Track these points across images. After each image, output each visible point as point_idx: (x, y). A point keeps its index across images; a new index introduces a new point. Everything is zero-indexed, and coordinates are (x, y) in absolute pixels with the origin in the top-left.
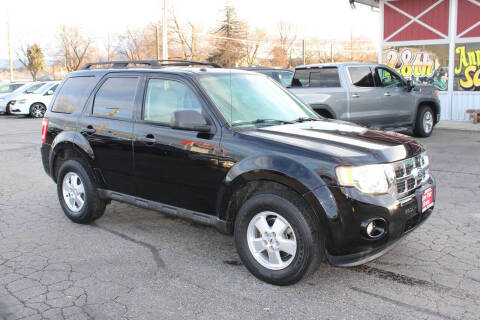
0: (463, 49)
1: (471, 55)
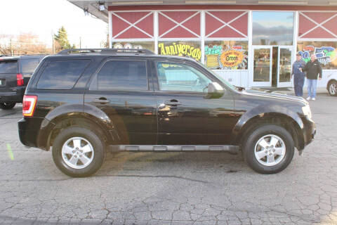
0: (162, 44)
1: (167, 48)
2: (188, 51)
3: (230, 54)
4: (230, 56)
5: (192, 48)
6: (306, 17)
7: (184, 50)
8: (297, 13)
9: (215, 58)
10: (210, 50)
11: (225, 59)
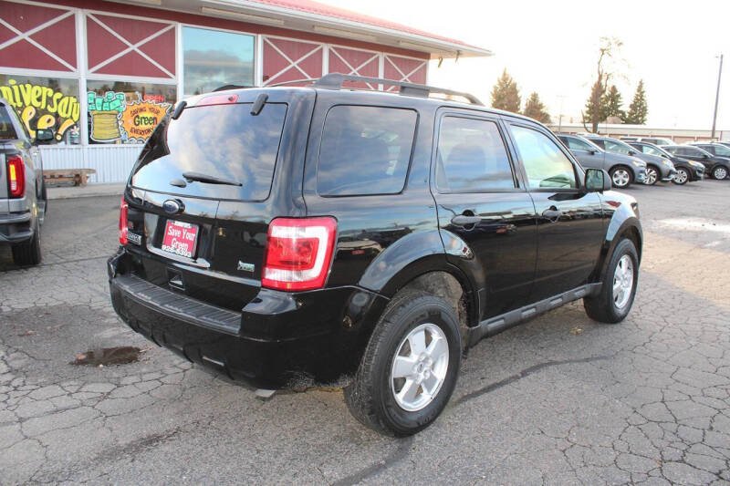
2: (49, 100)
3: (141, 110)
4: (141, 115)
5: (58, 95)
6: (272, 45)
7: (39, 99)
8: (260, 37)
9: (112, 120)
10: (99, 101)
11: (131, 121)
